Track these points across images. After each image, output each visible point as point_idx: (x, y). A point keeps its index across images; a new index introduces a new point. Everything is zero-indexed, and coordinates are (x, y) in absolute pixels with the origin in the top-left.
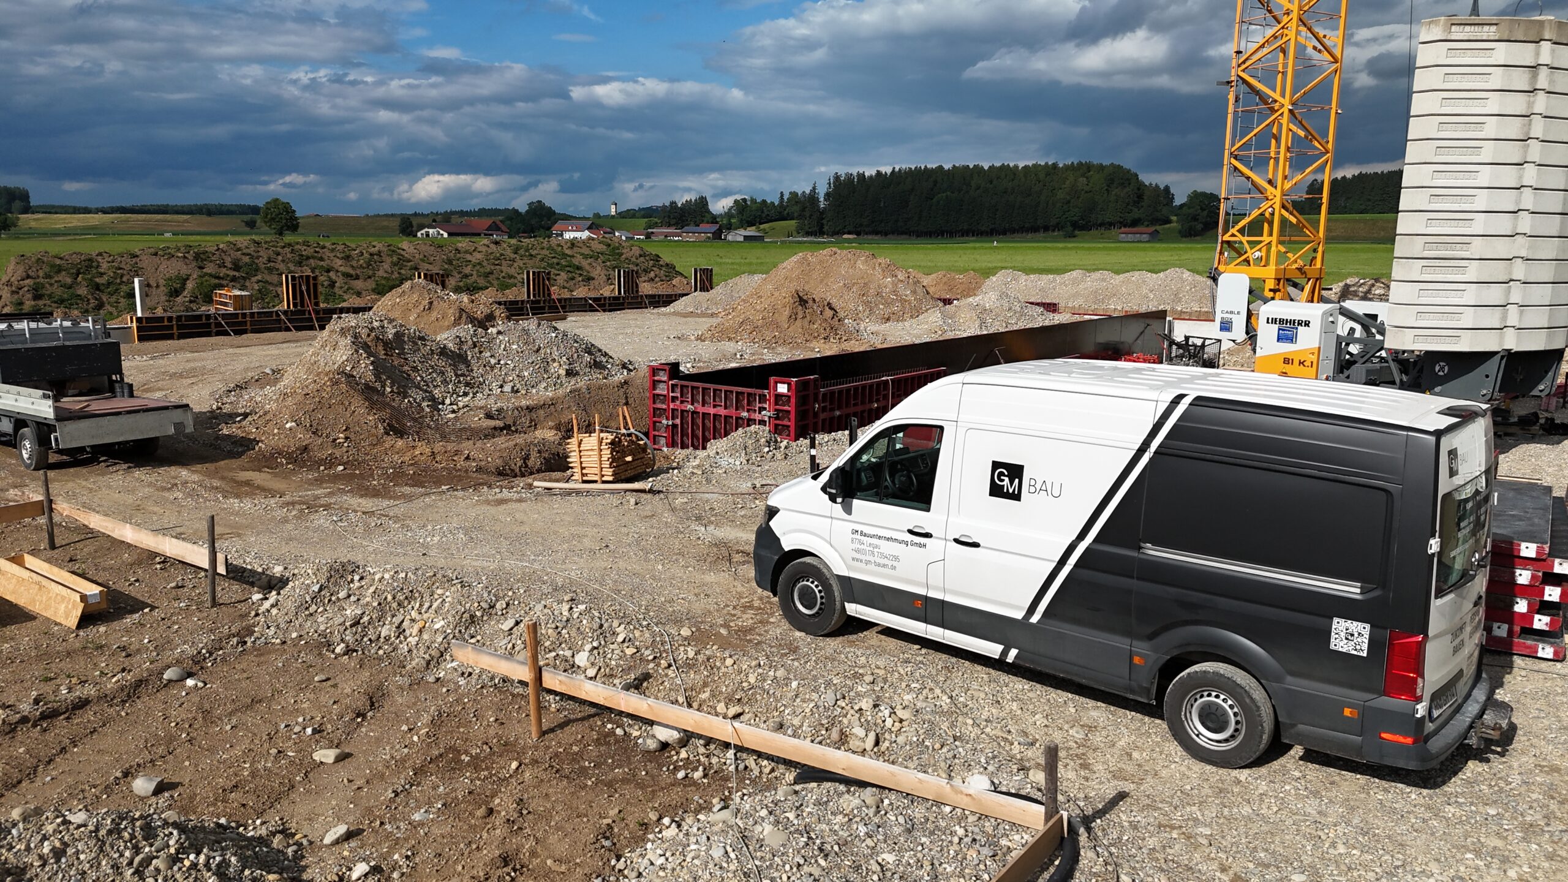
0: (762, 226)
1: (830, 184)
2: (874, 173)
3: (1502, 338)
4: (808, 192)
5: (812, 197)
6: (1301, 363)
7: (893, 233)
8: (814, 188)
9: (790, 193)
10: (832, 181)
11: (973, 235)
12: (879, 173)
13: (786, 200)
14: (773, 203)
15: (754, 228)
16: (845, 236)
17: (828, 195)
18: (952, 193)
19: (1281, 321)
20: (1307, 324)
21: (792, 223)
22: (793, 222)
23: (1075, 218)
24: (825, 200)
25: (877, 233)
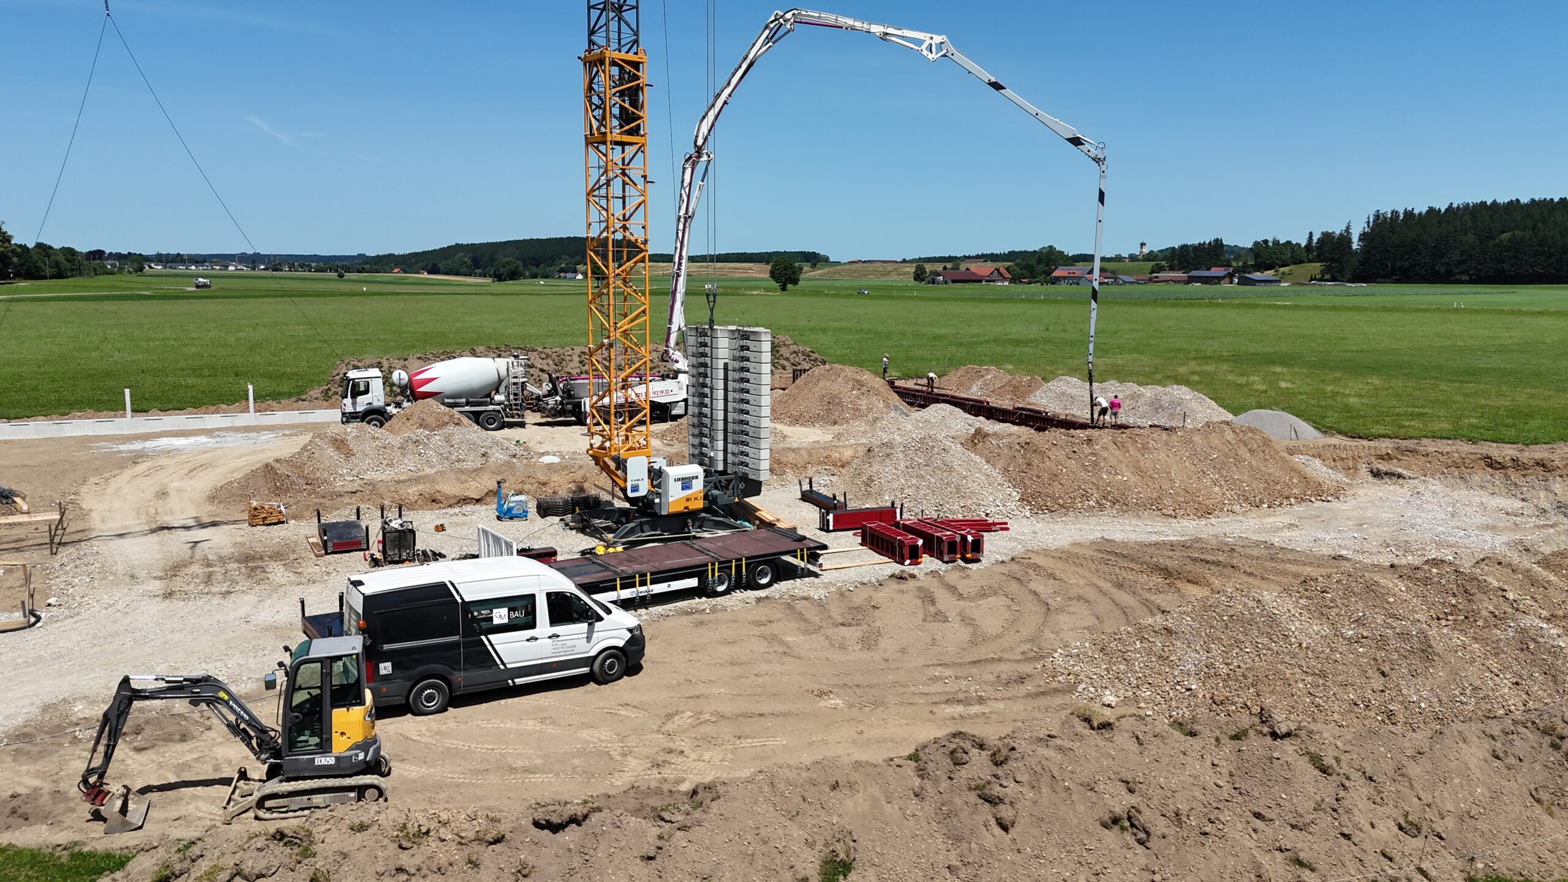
0: (1281, 269)
1: (1368, 223)
2: (1425, 211)
4: (1340, 232)
5: (1345, 238)
6: (696, 499)
8: (1348, 228)
9: (1322, 233)
10: (1371, 220)
13: (1315, 240)
14: (1298, 245)
17: (1363, 237)
19: (683, 479)
20: (697, 477)
21: (1317, 267)
22: (1319, 264)
24: (1360, 240)
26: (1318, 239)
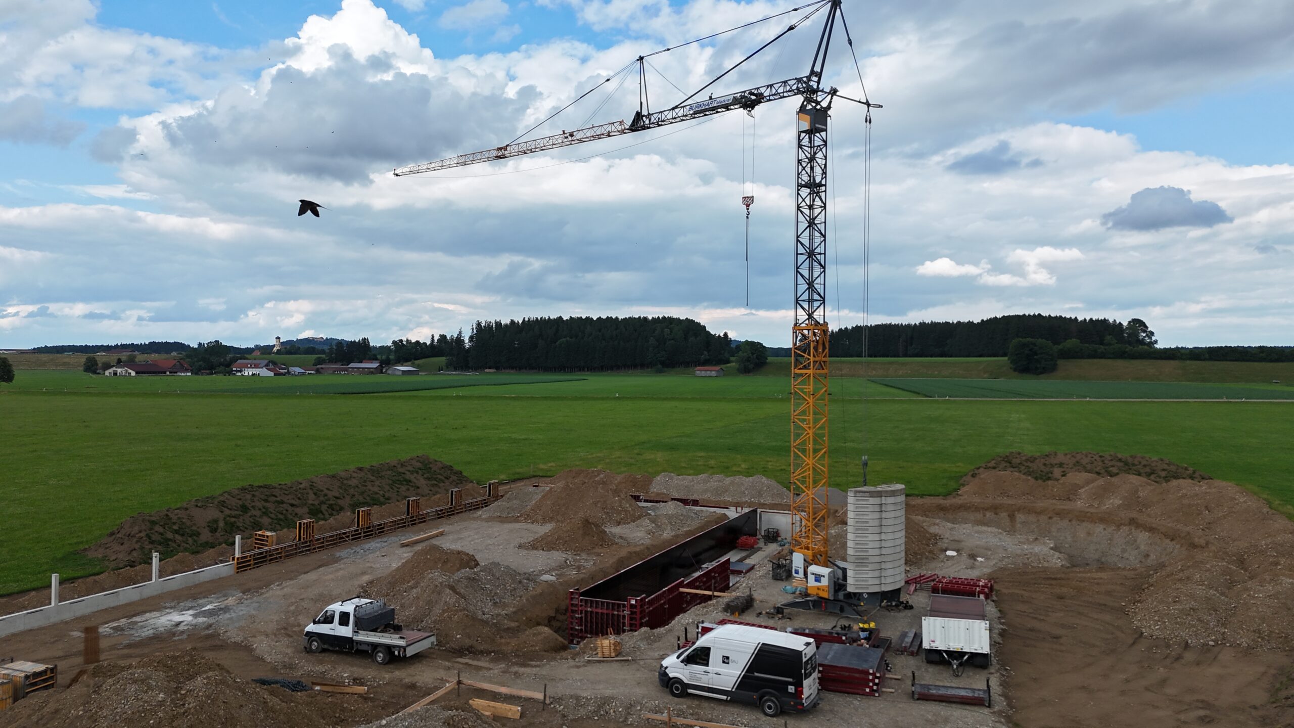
0: (417, 362)
1: (473, 329)
2: (508, 322)
3: (881, 588)
4: (455, 336)
5: (459, 340)
6: (823, 590)
7: (526, 368)
8: (460, 333)
9: (440, 335)
10: (474, 327)
11: (588, 370)
12: (512, 322)
13: (436, 341)
14: (425, 344)
15: (409, 363)
16: (487, 370)
17: (471, 338)
18: (571, 338)
19: (816, 574)
20: (824, 576)
21: (443, 360)
22: (443, 358)
23: (663, 359)
24: (470, 341)
25: (512, 368)
26: (438, 340)
